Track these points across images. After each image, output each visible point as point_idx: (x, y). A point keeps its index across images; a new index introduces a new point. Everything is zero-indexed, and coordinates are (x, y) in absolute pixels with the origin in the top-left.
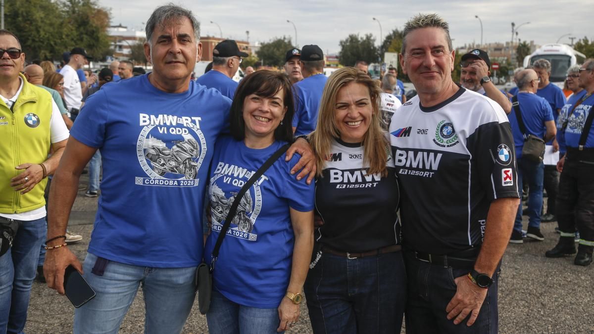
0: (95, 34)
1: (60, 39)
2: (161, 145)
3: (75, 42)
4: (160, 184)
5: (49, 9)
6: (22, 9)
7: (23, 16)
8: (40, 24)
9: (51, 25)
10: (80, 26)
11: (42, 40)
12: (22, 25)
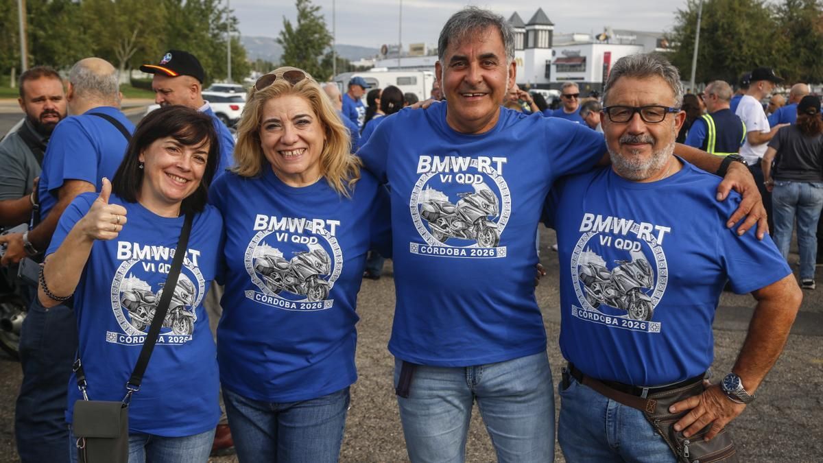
0: (817, 46)
1: (768, 56)
2: (442, 198)
3: (788, 58)
4: (441, 253)
5: (758, 16)
6: (724, 20)
7: (724, 30)
8: (743, 37)
9: (758, 37)
10: (796, 36)
11: (744, 58)
12: (721, 40)
